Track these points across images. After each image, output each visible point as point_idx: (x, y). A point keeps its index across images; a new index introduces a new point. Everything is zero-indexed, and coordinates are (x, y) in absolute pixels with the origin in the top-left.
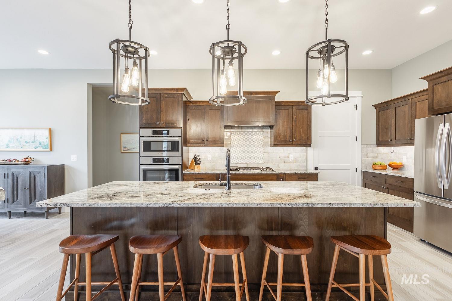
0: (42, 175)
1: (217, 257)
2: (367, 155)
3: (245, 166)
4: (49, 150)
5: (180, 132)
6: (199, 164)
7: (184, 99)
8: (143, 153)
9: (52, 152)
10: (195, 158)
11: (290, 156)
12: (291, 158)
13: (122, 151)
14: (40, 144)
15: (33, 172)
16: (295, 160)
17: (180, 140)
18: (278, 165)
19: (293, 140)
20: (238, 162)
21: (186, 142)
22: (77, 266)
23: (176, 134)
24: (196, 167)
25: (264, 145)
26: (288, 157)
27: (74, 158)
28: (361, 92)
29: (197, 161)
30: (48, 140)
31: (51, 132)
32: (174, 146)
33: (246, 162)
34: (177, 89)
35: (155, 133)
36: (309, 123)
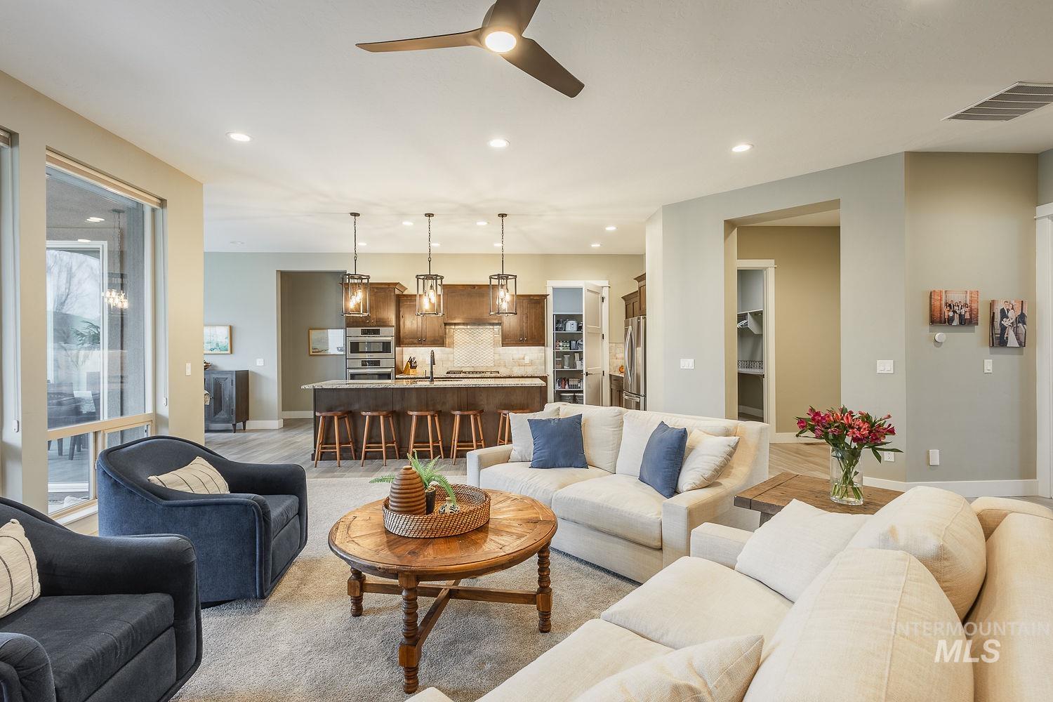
0: (229, 381)
1: (417, 416)
2: (615, 356)
3: (472, 370)
4: (229, 352)
5: (393, 331)
6: (415, 367)
7: (397, 292)
8: (350, 355)
9: (232, 355)
10: (411, 361)
11: (526, 358)
12: (527, 361)
13: (311, 353)
14: (217, 345)
15: (219, 378)
16: (532, 363)
17: (392, 340)
18: (511, 369)
19: (523, 339)
20: (463, 365)
21: (399, 342)
22: (321, 429)
23: (387, 334)
24: (411, 371)
25: (495, 345)
26: (524, 359)
27: (260, 362)
28: (607, 282)
29: (412, 364)
30: (228, 341)
31: (231, 328)
32: (386, 347)
33: (473, 365)
34: (389, 284)
35: (365, 333)
36: (541, 320)
